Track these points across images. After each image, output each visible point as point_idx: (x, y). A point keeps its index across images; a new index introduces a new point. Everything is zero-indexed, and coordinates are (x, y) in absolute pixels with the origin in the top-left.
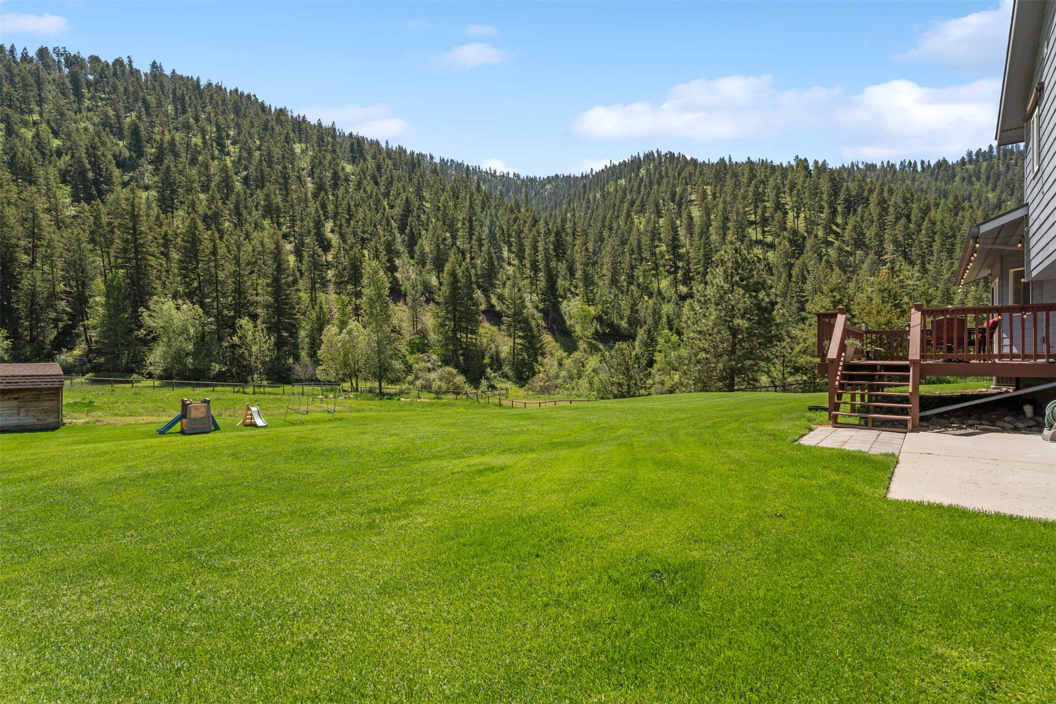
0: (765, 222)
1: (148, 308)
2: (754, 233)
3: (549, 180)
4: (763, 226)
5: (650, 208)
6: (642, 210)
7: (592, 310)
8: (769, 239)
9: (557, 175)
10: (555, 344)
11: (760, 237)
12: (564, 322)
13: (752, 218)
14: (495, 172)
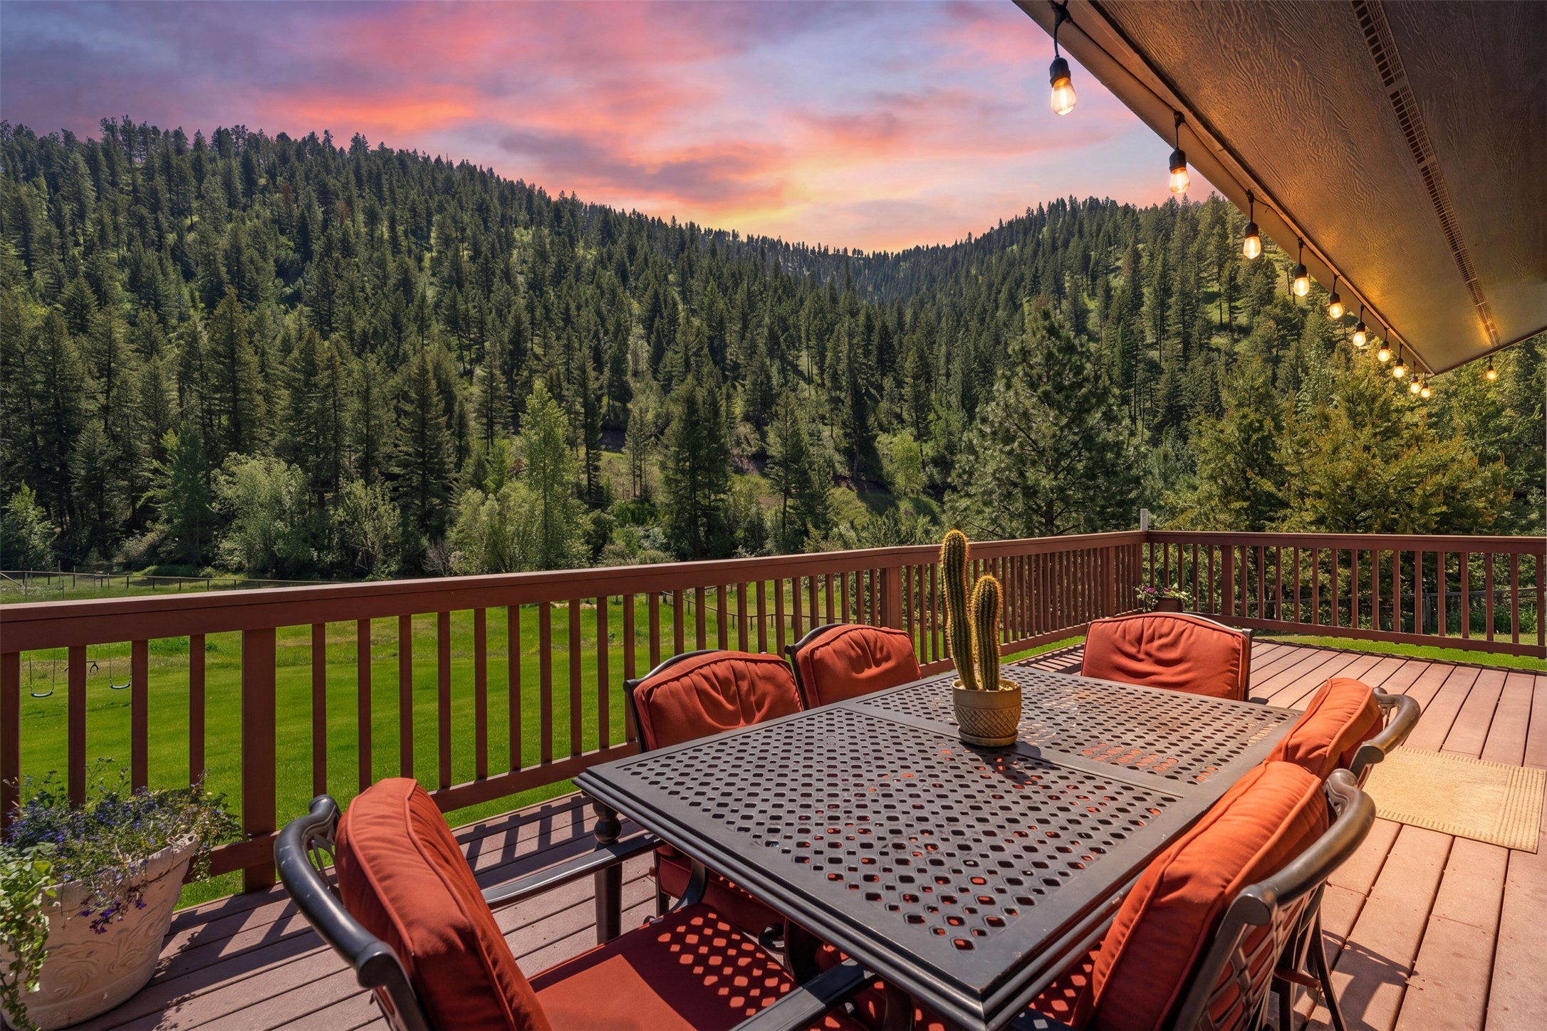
0: (1234, 291)
1: (225, 471)
2: (1215, 313)
3: (907, 255)
4: (1231, 299)
5: (1046, 286)
6: (1034, 291)
7: (929, 450)
8: (1242, 319)
9: (917, 247)
10: (859, 503)
11: (1226, 318)
12: (881, 469)
13: (1215, 287)
14: (826, 250)
